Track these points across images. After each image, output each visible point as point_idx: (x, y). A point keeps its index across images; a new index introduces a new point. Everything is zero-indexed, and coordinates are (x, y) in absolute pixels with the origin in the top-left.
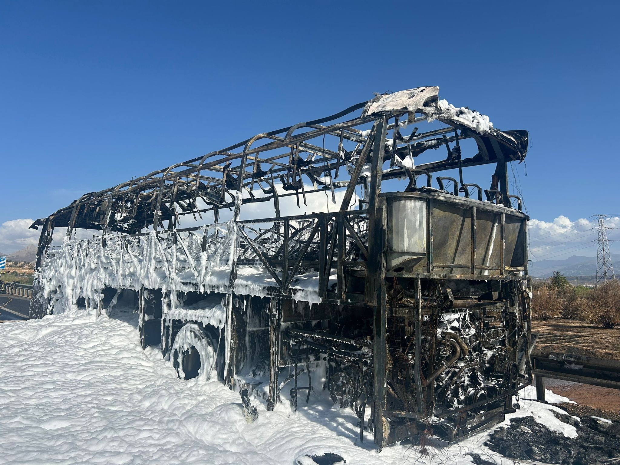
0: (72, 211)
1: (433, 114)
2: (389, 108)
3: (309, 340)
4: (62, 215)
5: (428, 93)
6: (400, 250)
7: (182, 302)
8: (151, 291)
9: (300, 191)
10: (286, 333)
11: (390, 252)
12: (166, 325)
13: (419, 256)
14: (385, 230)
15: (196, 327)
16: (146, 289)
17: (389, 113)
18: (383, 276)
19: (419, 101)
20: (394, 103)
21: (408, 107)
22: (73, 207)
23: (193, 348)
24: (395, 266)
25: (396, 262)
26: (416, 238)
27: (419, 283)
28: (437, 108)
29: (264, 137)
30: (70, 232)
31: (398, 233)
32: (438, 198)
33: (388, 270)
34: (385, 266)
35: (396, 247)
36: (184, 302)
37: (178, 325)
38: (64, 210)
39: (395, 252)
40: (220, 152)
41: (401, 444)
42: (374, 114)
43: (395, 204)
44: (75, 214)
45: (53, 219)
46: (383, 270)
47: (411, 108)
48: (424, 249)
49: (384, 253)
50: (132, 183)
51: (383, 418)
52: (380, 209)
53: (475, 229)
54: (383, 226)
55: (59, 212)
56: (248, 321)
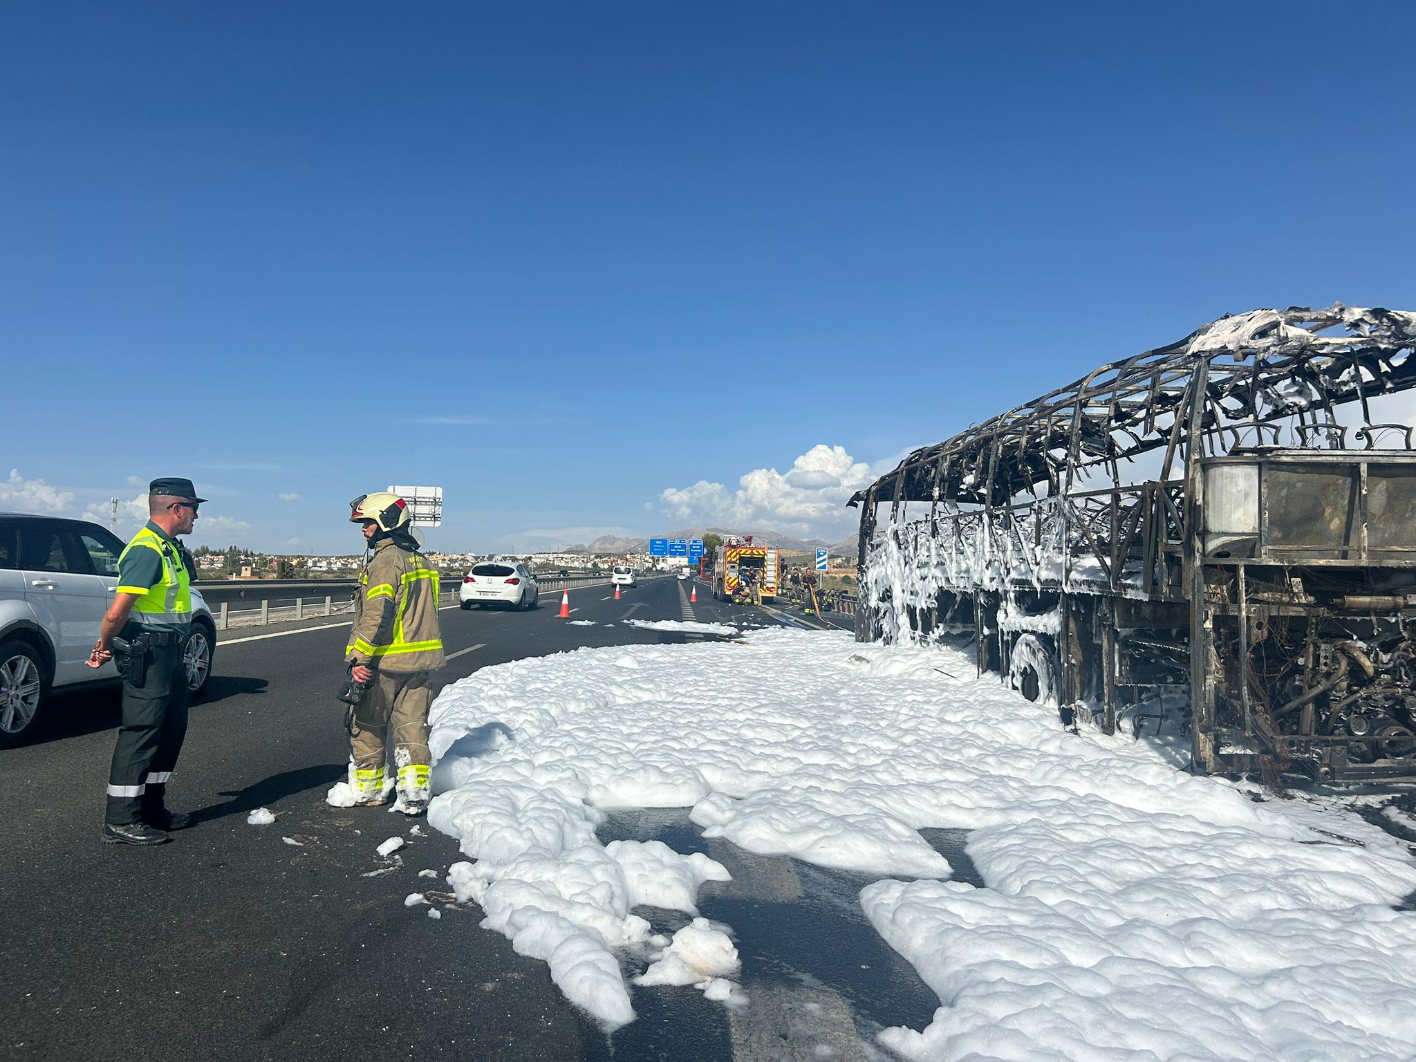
0: (896, 479)
1: (1268, 347)
2: (1207, 347)
3: (1156, 651)
4: (888, 484)
5: (1260, 320)
6: (1217, 531)
7: (1023, 607)
8: (988, 594)
9: (1214, 427)
10: (1125, 644)
11: (1205, 534)
12: (1005, 638)
13: (1244, 537)
14: (1200, 506)
15: (1033, 638)
16: (982, 590)
17: (1208, 354)
18: (1198, 563)
19: (1242, 336)
20: (1214, 339)
21: (1227, 345)
22: (898, 473)
23: (1031, 666)
24: (1212, 551)
25: (1212, 545)
26: (1238, 514)
27: (1242, 572)
28: (1279, 336)
29: (1109, 369)
30: (895, 509)
31: (1214, 508)
32: (1277, 459)
33: (1204, 554)
34: (1200, 550)
35: (1213, 525)
36: (1026, 608)
37: (1016, 635)
38: (889, 476)
39: (1211, 533)
40: (1065, 390)
41: (1247, 779)
42: (1194, 355)
43: (1211, 471)
44: (900, 484)
45: (876, 491)
46: (1197, 555)
47: (1231, 347)
48: (1254, 528)
49: (1198, 534)
50: (969, 433)
51: (1201, 734)
52: (1193, 480)
53: (1365, 495)
54: (1196, 501)
55: (883, 479)
56: (1094, 632)
